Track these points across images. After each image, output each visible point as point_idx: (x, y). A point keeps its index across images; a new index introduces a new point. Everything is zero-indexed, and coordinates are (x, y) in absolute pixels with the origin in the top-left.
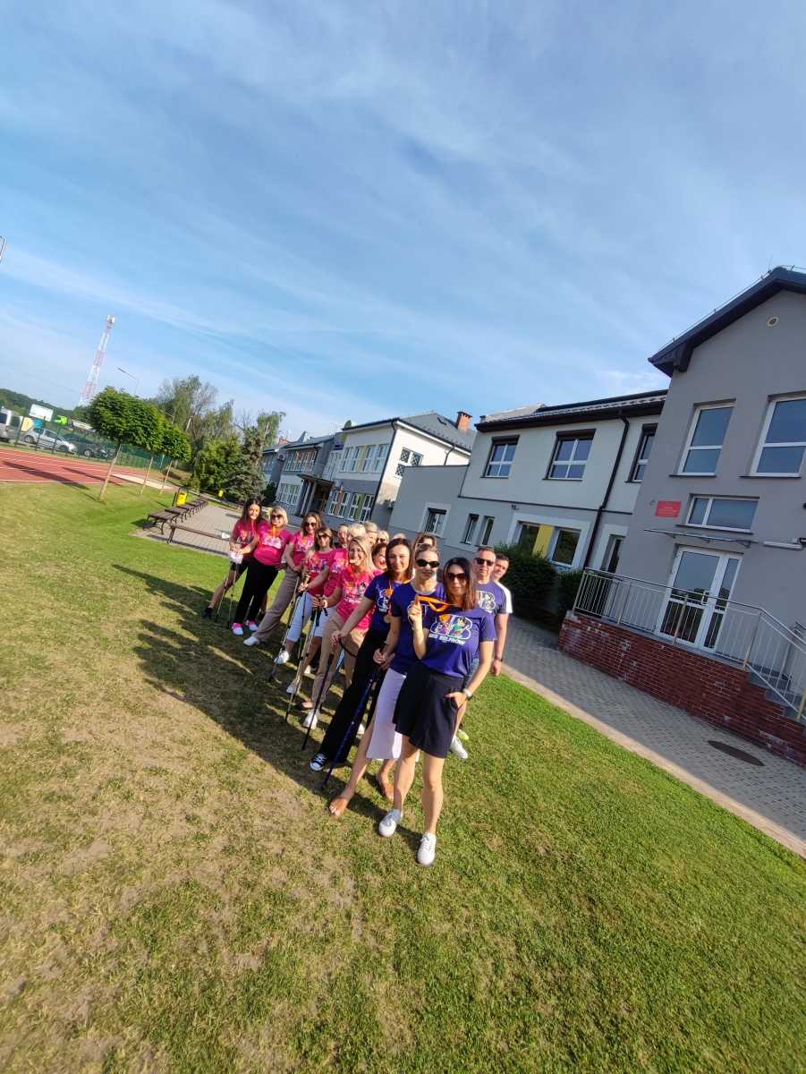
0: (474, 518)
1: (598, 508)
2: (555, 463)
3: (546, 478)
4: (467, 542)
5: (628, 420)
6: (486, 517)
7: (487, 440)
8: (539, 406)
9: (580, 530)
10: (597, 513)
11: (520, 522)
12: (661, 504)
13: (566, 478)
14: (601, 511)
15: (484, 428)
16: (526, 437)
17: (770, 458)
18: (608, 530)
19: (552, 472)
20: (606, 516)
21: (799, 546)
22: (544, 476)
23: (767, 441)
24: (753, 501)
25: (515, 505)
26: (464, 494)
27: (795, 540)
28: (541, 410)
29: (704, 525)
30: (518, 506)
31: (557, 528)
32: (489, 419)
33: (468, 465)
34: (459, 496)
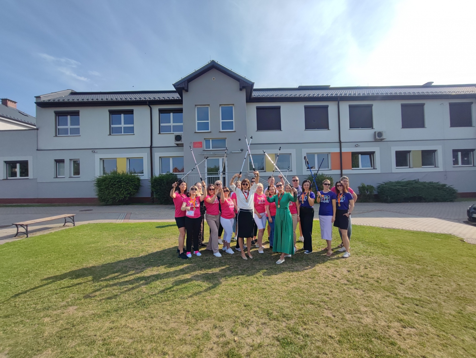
0: (59, 162)
1: (149, 146)
2: (113, 126)
3: (110, 134)
4: (58, 177)
5: (151, 106)
6: (71, 160)
7: (50, 113)
8: (70, 91)
9: (143, 157)
10: (149, 149)
11: (101, 159)
12: (195, 143)
13: (123, 134)
14: (151, 147)
15: (42, 105)
16: (84, 112)
17: (225, 126)
18: (157, 156)
19: (112, 131)
20: (153, 149)
21: (241, 152)
22: (109, 134)
23: (222, 120)
24: (224, 140)
25: (94, 150)
26: (40, 147)
27: (239, 150)
28: (73, 93)
29: (211, 149)
30: (96, 151)
31: (127, 158)
32: (44, 99)
33: (37, 129)
34: (37, 150)
